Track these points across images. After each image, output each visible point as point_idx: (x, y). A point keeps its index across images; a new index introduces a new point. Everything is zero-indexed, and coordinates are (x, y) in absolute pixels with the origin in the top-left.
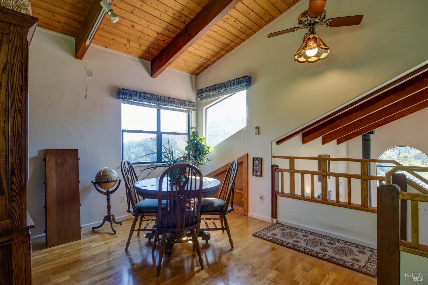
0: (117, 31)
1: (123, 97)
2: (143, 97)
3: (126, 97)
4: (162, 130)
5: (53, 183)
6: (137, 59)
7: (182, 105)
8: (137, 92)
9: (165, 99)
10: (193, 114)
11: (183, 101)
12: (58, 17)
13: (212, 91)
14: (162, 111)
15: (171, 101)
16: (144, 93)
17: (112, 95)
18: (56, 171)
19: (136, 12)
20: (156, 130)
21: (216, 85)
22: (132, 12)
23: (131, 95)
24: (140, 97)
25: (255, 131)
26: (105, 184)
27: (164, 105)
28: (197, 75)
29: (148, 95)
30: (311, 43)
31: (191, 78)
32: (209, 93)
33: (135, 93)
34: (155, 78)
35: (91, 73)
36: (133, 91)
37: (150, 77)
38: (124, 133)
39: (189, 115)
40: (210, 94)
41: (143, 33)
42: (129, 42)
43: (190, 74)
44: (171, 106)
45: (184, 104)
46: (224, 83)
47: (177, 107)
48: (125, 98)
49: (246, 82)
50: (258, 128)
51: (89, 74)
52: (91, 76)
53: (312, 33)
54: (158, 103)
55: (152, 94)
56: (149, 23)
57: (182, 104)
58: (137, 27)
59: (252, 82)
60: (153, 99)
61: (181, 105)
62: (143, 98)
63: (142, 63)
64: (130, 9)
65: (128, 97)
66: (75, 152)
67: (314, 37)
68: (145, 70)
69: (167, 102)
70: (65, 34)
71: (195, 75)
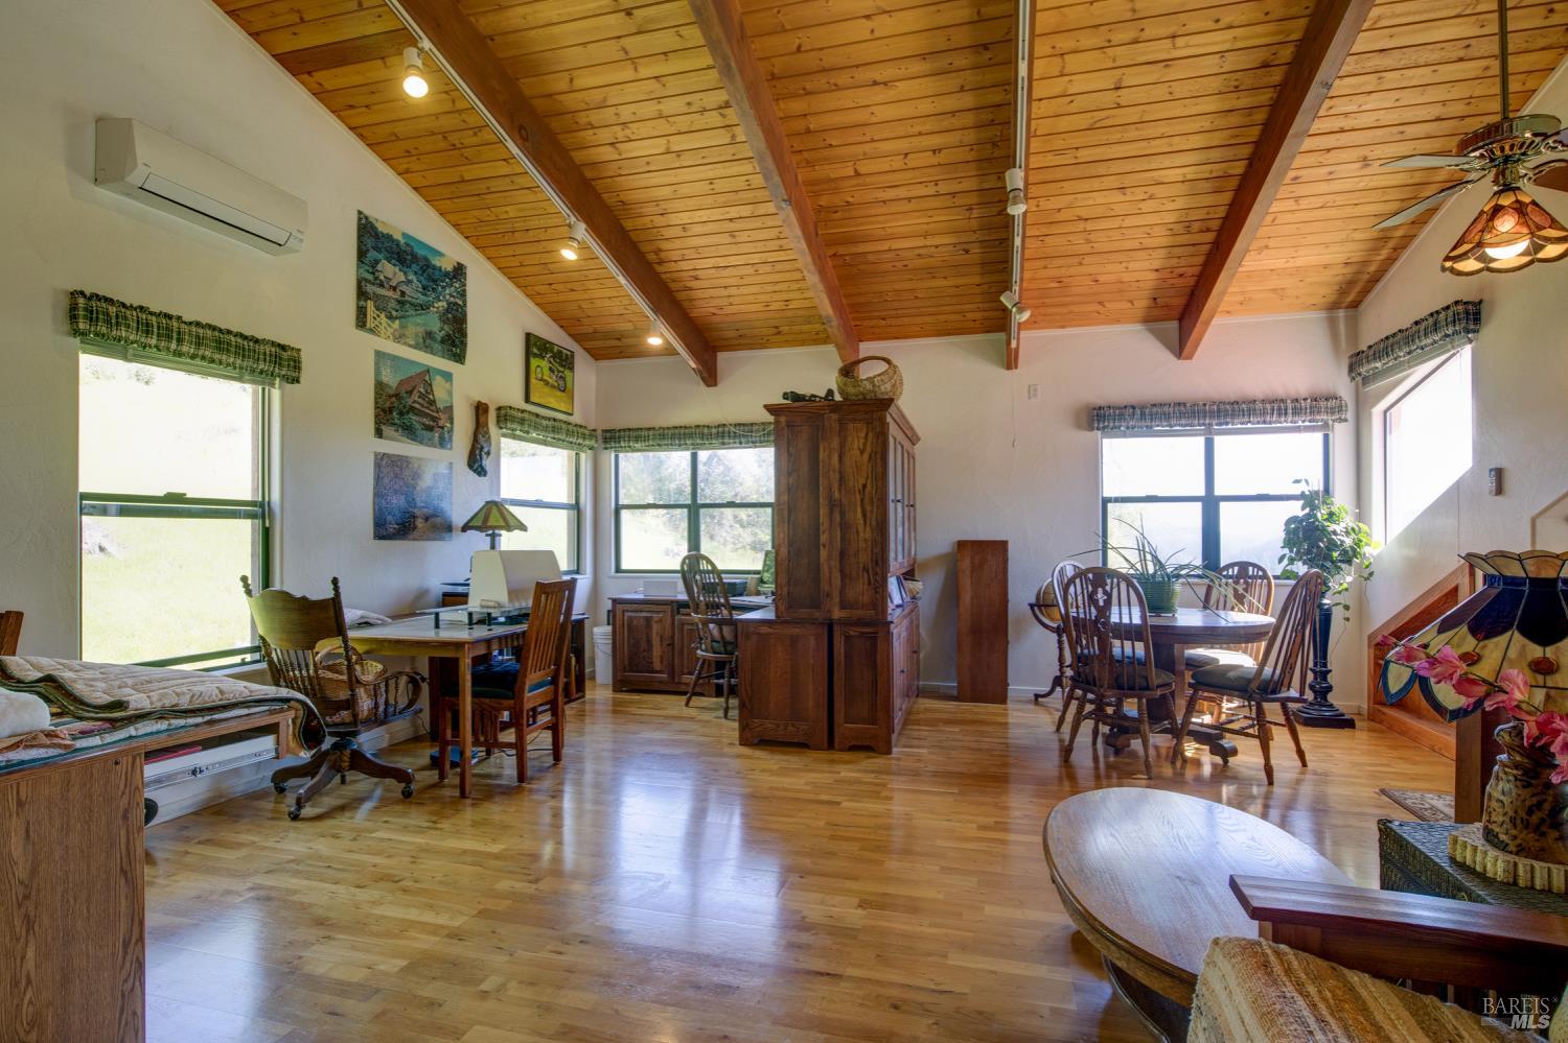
0: (1069, 299)
1: (1101, 425)
2: (1151, 415)
3: (1106, 424)
4: (1218, 491)
5: (967, 597)
6: (1139, 327)
7: (1286, 414)
8: (1134, 408)
9: (1222, 407)
10: (1342, 434)
11: (1289, 401)
12: (970, 316)
13: (1379, 357)
14: (1218, 440)
15: (1243, 411)
16: (1154, 405)
17: (1079, 426)
18: (971, 577)
19: (1087, 260)
20: (1201, 492)
21: (1387, 338)
22: (1081, 264)
23: (1121, 417)
24: (1143, 415)
25: (1489, 483)
26: (1049, 609)
27: (1220, 424)
28: (1355, 305)
29: (1166, 409)
30: (1506, 224)
31: (1332, 324)
32: (1373, 365)
33: (1131, 410)
34: (1190, 357)
35: (1035, 390)
36: (1126, 407)
37: (1175, 359)
38: (1110, 505)
39: (1326, 437)
40: (1376, 368)
41: (1122, 282)
42: (1104, 306)
43: (1323, 312)
44: (1242, 423)
45: (1294, 409)
46: (1407, 330)
47: (1264, 422)
48: (1104, 428)
49: (1455, 322)
50: (1499, 473)
51: (1032, 393)
52: (1035, 395)
53: (1508, 188)
54: (1196, 422)
55: (1179, 404)
56: (1124, 264)
57: (1286, 410)
58: (1102, 279)
59: (1483, 316)
60: (1182, 415)
61: (1279, 415)
62: (1152, 419)
63: (1152, 331)
64: (1076, 260)
65: (1112, 424)
66: (1002, 546)
67: (1517, 201)
68: (1158, 345)
69: (1226, 416)
70: (988, 332)
71: (1347, 307)
